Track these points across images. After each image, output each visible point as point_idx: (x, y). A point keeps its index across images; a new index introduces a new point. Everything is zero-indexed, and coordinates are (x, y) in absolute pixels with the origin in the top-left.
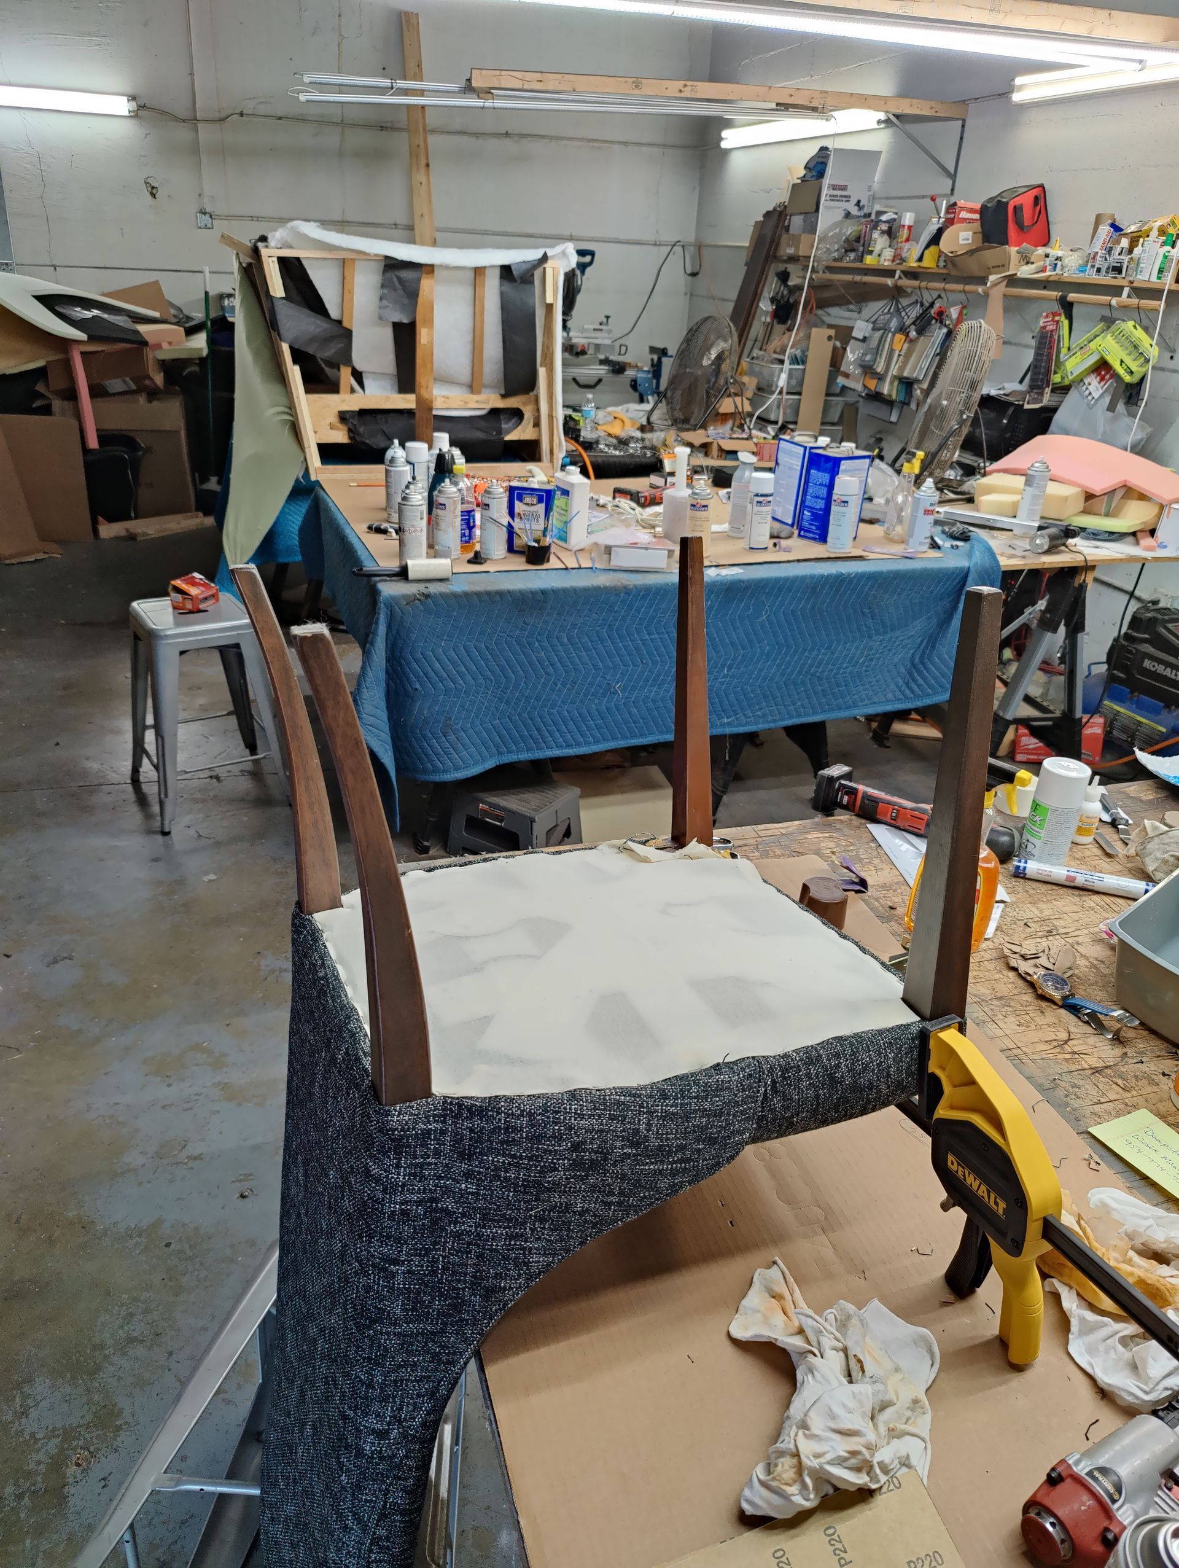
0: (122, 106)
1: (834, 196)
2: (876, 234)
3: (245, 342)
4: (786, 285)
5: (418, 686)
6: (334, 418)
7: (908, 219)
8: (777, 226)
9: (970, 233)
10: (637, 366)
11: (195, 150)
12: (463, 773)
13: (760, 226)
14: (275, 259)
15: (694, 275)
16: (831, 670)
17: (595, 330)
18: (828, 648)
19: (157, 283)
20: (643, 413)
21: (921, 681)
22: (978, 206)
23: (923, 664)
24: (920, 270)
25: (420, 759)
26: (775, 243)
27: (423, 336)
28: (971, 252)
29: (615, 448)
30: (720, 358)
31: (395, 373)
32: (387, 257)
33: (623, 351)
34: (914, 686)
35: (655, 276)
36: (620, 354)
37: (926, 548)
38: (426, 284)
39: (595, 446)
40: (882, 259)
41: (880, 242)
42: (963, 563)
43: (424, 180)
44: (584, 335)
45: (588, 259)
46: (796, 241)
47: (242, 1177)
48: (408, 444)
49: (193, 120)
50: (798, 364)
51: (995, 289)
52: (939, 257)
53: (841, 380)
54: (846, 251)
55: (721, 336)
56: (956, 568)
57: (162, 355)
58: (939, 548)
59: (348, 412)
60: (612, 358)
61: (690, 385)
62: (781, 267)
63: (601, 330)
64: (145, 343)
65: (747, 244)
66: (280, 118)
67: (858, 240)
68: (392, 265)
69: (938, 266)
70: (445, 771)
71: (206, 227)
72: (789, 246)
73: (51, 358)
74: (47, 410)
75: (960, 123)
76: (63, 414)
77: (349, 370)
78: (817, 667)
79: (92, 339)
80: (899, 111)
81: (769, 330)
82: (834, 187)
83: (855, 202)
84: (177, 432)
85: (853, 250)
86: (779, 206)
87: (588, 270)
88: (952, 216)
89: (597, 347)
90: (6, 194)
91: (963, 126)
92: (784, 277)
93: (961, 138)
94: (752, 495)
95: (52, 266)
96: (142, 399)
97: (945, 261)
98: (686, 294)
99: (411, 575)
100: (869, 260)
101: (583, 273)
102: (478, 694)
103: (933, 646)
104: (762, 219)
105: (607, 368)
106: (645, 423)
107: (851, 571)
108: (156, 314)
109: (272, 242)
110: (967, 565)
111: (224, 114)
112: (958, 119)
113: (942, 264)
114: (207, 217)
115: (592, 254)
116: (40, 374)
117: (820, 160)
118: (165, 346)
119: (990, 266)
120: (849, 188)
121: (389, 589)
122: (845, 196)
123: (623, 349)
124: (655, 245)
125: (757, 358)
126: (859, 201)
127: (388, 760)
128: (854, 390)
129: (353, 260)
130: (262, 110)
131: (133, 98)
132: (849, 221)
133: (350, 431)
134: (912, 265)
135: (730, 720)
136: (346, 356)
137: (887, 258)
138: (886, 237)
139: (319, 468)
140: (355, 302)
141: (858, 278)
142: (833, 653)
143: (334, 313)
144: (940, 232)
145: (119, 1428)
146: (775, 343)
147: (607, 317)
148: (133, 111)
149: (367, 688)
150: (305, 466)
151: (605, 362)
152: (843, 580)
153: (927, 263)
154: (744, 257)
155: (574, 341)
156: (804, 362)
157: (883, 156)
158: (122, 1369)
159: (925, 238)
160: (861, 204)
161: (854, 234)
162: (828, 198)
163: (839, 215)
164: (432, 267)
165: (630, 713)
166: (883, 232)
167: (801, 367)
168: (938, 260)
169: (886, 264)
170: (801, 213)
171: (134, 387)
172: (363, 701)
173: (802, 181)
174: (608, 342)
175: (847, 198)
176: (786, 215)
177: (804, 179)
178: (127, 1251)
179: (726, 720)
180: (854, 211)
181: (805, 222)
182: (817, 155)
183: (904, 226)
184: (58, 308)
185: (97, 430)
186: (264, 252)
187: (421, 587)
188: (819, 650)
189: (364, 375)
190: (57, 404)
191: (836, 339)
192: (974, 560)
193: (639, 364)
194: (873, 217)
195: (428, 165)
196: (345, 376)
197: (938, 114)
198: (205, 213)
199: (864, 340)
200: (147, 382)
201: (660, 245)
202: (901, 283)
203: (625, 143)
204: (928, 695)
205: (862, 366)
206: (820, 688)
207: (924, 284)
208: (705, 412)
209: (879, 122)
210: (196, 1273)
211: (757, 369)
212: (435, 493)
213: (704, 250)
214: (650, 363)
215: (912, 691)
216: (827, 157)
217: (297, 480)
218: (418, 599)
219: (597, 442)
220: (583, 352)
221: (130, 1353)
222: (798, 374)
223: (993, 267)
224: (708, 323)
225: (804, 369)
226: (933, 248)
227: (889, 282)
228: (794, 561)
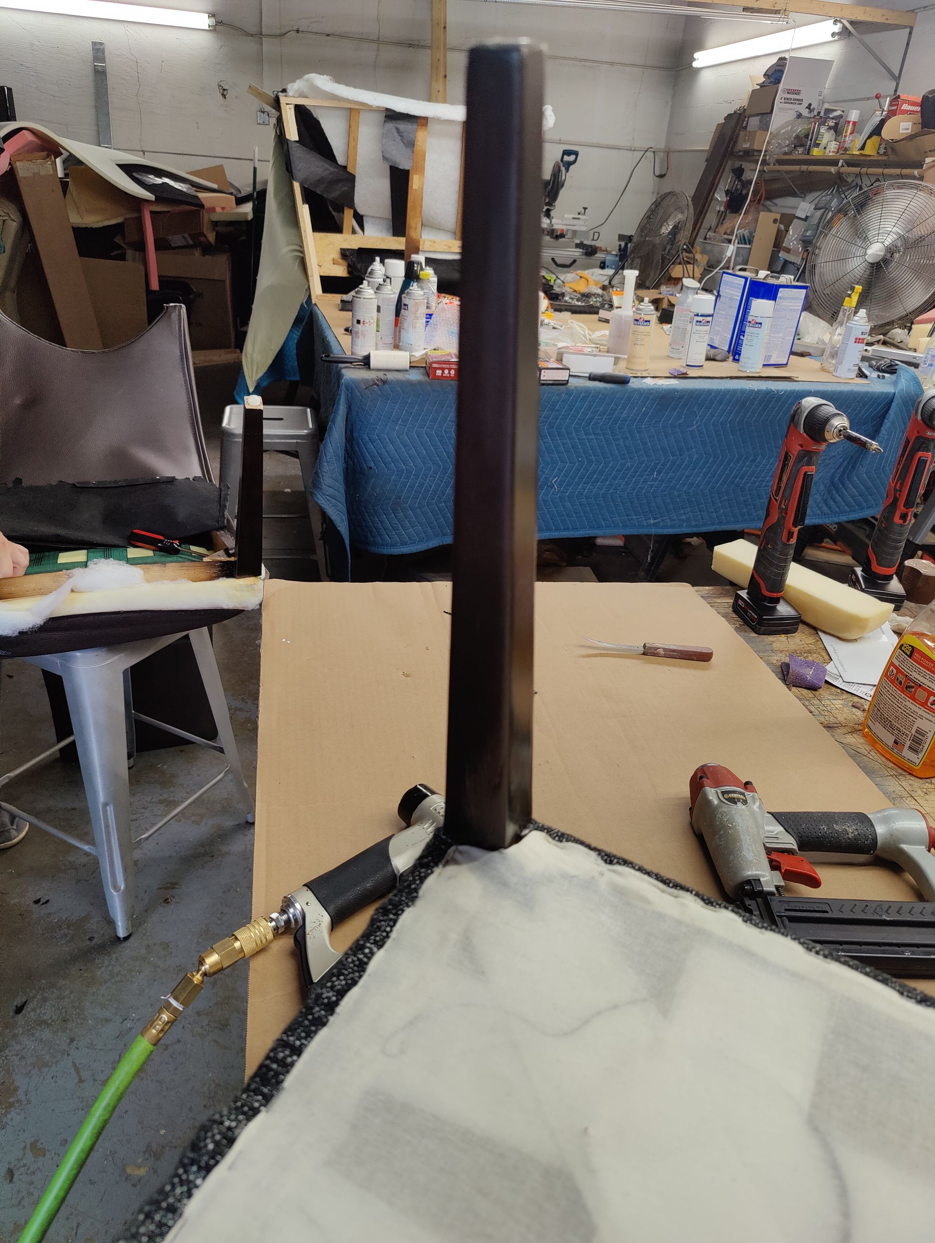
0: (203, 21)
1: (788, 99)
2: (823, 130)
3: (272, 195)
4: (740, 180)
5: (372, 465)
6: (336, 255)
7: (854, 116)
8: (737, 124)
9: (911, 123)
10: (606, 251)
11: (259, 60)
12: (409, 548)
13: (721, 128)
14: (292, 107)
15: (661, 176)
16: (754, 483)
17: (573, 218)
18: (753, 461)
19: (221, 166)
20: (605, 278)
21: (839, 499)
22: (919, 99)
23: (843, 484)
24: (862, 158)
25: (371, 532)
26: (734, 140)
27: (415, 182)
28: (911, 137)
29: (578, 300)
30: (676, 230)
31: (391, 218)
32: (387, 110)
33: (596, 238)
34: (832, 503)
35: (628, 177)
36: (593, 240)
37: (854, 375)
38: (421, 136)
39: (560, 298)
40: (827, 151)
41: (827, 137)
42: (890, 389)
43: (441, 89)
44: (563, 222)
45: (572, 158)
46: (752, 136)
47: (169, 885)
48: (387, 261)
49: (259, 35)
50: (745, 244)
51: (930, 171)
52: (880, 145)
53: (782, 255)
54: (795, 147)
55: (679, 209)
56: (883, 393)
57: (215, 218)
58: (866, 377)
59: (349, 250)
60: (586, 242)
61: (648, 254)
62: (737, 164)
63: (579, 219)
64: (202, 206)
65: (708, 148)
66: (328, 35)
67: (807, 136)
68: (392, 116)
69: (878, 153)
70: (393, 545)
71: (264, 124)
72: (745, 141)
73: (128, 216)
74: (122, 257)
75: (908, 30)
76: (134, 260)
77: (352, 212)
78: (741, 478)
79: (159, 200)
80: (853, 18)
81: (722, 217)
82: (789, 92)
83: (807, 105)
84: (223, 281)
85: (802, 145)
86: (739, 110)
87: (572, 167)
88: (895, 108)
89: (575, 232)
90: (110, 91)
91: (910, 33)
92: (738, 172)
93: (908, 44)
94: (692, 315)
95: (142, 151)
96: (197, 253)
97: (885, 148)
98: (653, 193)
99: (373, 363)
100: (816, 152)
101: (567, 170)
102: (427, 478)
103: (853, 467)
104: (724, 121)
105: (581, 250)
106: (606, 283)
107: (780, 389)
108: (215, 186)
109: (290, 92)
110: (893, 391)
111: (284, 31)
112: (906, 27)
113: (882, 151)
114: (265, 115)
115: (576, 154)
116: (118, 229)
117: (779, 68)
118: (218, 210)
119: (927, 150)
120: (802, 93)
121: (350, 374)
122: (798, 100)
123: (596, 235)
124: (630, 150)
125: (710, 239)
126: (810, 105)
127: (343, 527)
128: (794, 263)
129: (358, 110)
130: (315, 27)
131: (212, 15)
132: (799, 120)
133: (349, 266)
134: (854, 153)
135: (656, 521)
136: (348, 200)
137: (832, 150)
138: (832, 132)
139: (320, 295)
140: (359, 150)
141: (804, 168)
142: (757, 466)
143: (341, 160)
144: (883, 122)
145: (11, 1105)
146: (727, 225)
147: (585, 209)
148: (212, 26)
149: (328, 462)
150: (309, 294)
151: (580, 245)
152: (772, 397)
153: (868, 151)
154: (704, 156)
155: (555, 227)
156: (750, 242)
157: (835, 63)
158: (26, 1050)
159: (868, 129)
160: (812, 107)
161: (803, 131)
162: (783, 101)
163: (792, 115)
164: (426, 119)
165: (564, 506)
166: (830, 128)
167: (748, 246)
168: (879, 148)
169: (831, 154)
170: (758, 115)
171: (191, 242)
172: (324, 474)
173: (761, 86)
174: (584, 229)
175: (800, 102)
176: (745, 117)
177: (762, 86)
178: (54, 940)
179: (652, 521)
180: (805, 113)
181: (760, 122)
182: (776, 64)
183: (849, 122)
184: (134, 174)
185: (159, 276)
186: (283, 100)
187: (381, 375)
188: (744, 462)
189: (364, 219)
190: (130, 253)
191: (780, 223)
192: (900, 387)
193: (608, 249)
194: (822, 114)
195: (445, 76)
196: (348, 219)
197: (888, 22)
198: (263, 112)
199: (806, 219)
200: (202, 239)
201: (634, 150)
202: (843, 170)
203: (612, 64)
204: (846, 512)
205: (804, 241)
206: (742, 499)
207: (864, 170)
208: (660, 274)
209: (833, 35)
210: (110, 968)
211: (708, 248)
212: (403, 296)
213: (671, 154)
214: (618, 248)
215: (830, 508)
216: (784, 65)
217: (302, 305)
218: (376, 384)
219: (563, 295)
220: (562, 236)
221: (37, 1035)
222: (746, 252)
223: (930, 151)
224: (669, 197)
225: (750, 248)
226: (874, 138)
227: (833, 169)
228: (727, 378)
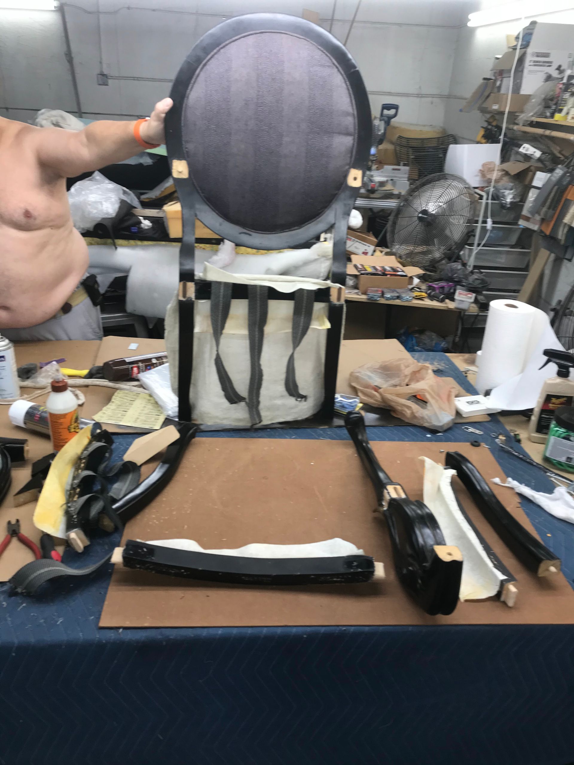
1: (537, 62)
2: (567, 95)
11: (97, 32)
40: (569, 117)
41: (570, 102)
45: (392, 112)
46: (501, 99)
49: (96, 13)
54: (543, 108)
67: (553, 99)
72: (496, 103)
82: (538, 55)
83: (556, 67)
85: (549, 107)
100: (558, 118)
111: (117, 8)
115: (396, 108)
117: (530, 31)
120: (551, 55)
122: (548, 62)
126: (560, 66)
130: (142, 4)
132: (549, 81)
137: (573, 116)
141: (546, 132)
148: (57, 7)
161: (550, 94)
162: (533, 63)
163: (541, 77)
166: (573, 94)
169: (572, 121)
177: (514, 47)
180: (555, 74)
182: (527, 28)
194: (565, 80)
198: (103, 75)
201: (421, 97)
216: (535, 30)
227: (572, 138)
